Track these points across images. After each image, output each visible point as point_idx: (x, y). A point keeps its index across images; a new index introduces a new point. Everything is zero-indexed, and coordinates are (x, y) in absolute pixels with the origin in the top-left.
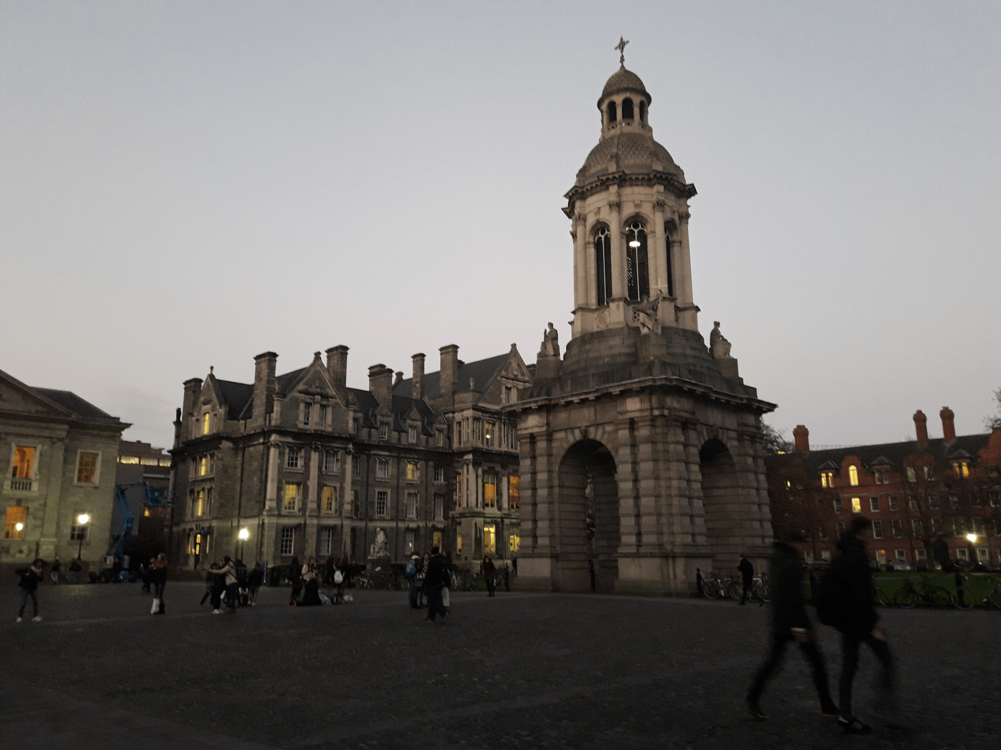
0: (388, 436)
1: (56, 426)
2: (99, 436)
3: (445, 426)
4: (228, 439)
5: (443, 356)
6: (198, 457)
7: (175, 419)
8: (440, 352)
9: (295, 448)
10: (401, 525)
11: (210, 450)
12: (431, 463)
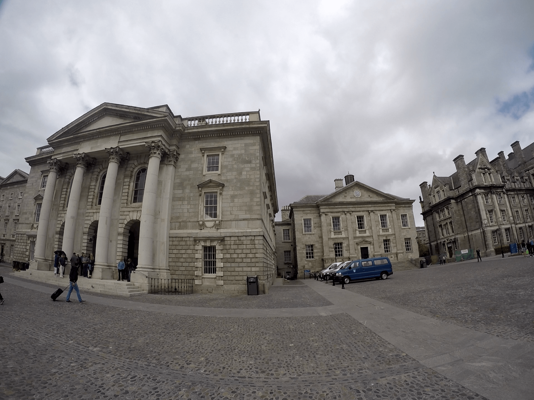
0: (511, 186)
1: (391, 205)
2: (405, 207)
3: (527, 178)
4: (453, 198)
5: (513, 148)
6: (439, 211)
7: (420, 201)
8: (511, 147)
9: (486, 194)
10: (527, 225)
11: (445, 206)
12: (528, 195)
